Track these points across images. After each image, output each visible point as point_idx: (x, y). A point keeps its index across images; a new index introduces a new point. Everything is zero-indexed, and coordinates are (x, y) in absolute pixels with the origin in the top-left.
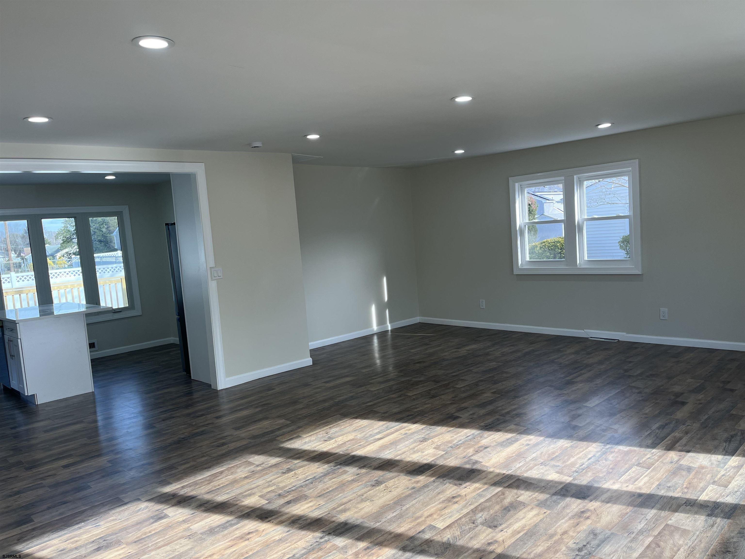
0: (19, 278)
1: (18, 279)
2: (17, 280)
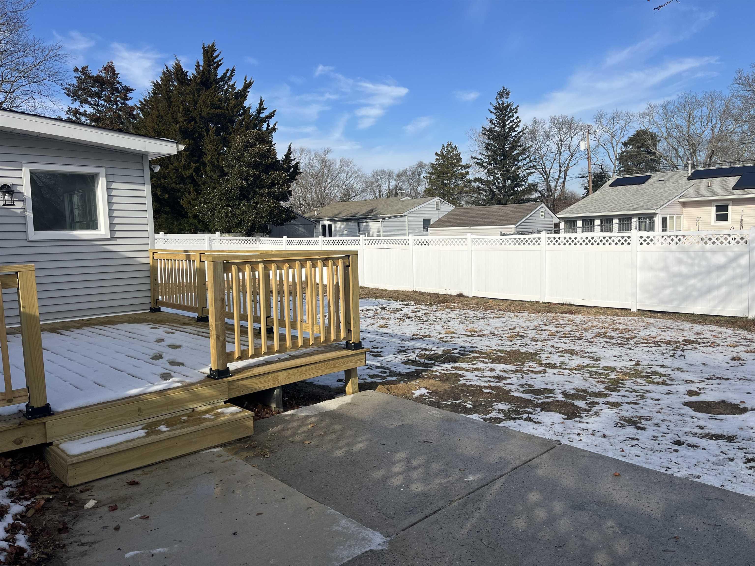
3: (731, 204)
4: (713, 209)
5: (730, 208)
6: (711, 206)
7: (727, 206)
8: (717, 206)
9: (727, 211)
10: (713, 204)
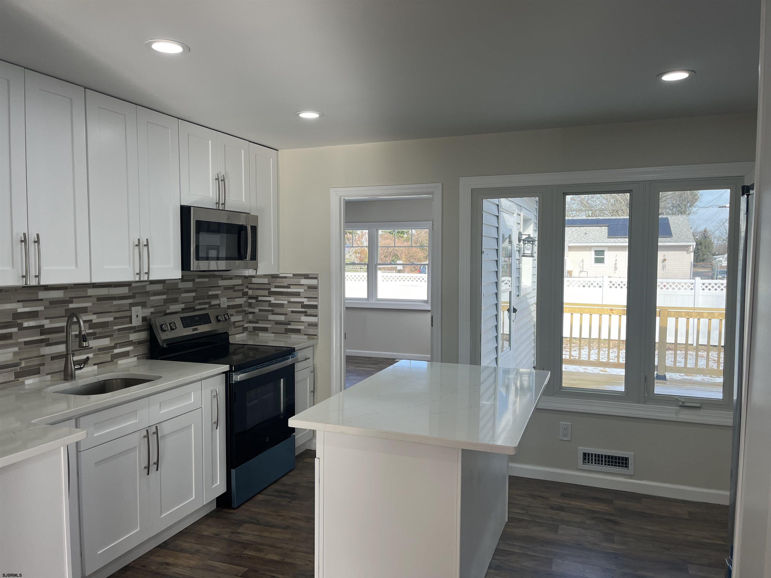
0: (705, 285)
1: (704, 287)
2: (702, 288)
3: (607, 250)
4: (593, 253)
5: (606, 253)
6: (591, 251)
7: (603, 251)
8: (595, 251)
9: (604, 255)
10: (592, 249)
